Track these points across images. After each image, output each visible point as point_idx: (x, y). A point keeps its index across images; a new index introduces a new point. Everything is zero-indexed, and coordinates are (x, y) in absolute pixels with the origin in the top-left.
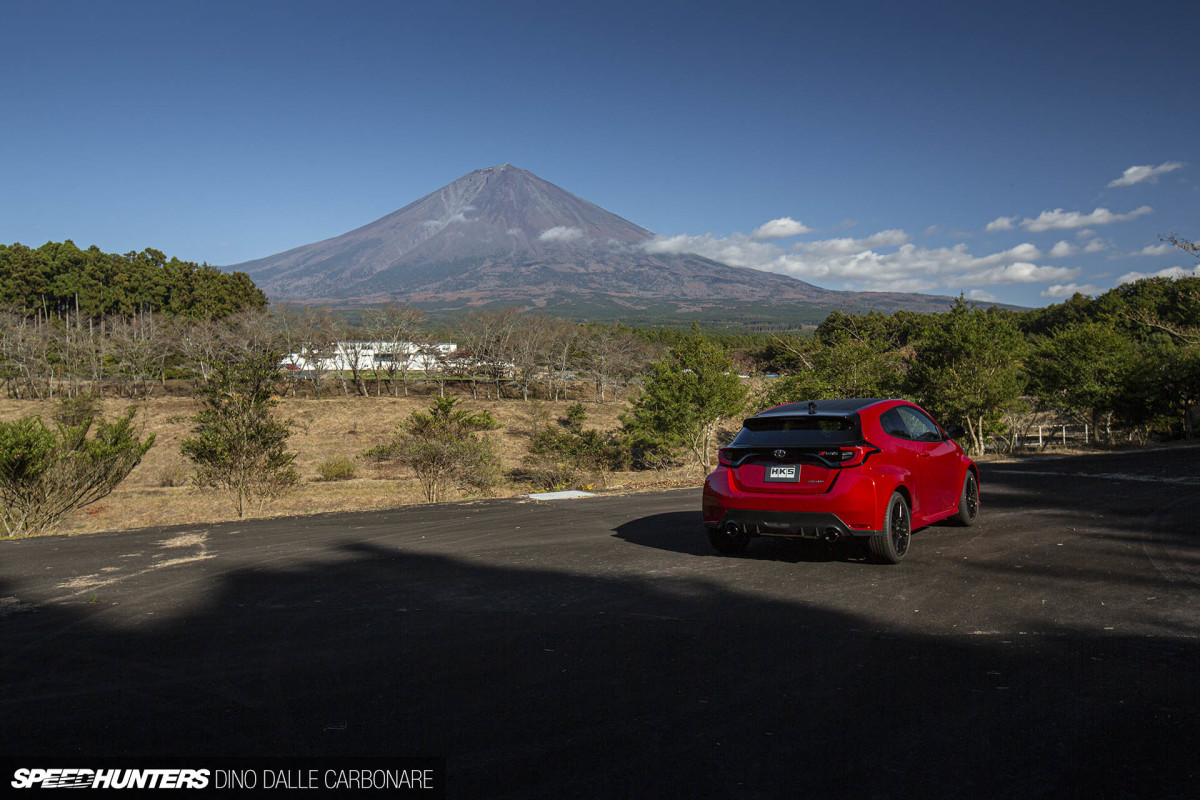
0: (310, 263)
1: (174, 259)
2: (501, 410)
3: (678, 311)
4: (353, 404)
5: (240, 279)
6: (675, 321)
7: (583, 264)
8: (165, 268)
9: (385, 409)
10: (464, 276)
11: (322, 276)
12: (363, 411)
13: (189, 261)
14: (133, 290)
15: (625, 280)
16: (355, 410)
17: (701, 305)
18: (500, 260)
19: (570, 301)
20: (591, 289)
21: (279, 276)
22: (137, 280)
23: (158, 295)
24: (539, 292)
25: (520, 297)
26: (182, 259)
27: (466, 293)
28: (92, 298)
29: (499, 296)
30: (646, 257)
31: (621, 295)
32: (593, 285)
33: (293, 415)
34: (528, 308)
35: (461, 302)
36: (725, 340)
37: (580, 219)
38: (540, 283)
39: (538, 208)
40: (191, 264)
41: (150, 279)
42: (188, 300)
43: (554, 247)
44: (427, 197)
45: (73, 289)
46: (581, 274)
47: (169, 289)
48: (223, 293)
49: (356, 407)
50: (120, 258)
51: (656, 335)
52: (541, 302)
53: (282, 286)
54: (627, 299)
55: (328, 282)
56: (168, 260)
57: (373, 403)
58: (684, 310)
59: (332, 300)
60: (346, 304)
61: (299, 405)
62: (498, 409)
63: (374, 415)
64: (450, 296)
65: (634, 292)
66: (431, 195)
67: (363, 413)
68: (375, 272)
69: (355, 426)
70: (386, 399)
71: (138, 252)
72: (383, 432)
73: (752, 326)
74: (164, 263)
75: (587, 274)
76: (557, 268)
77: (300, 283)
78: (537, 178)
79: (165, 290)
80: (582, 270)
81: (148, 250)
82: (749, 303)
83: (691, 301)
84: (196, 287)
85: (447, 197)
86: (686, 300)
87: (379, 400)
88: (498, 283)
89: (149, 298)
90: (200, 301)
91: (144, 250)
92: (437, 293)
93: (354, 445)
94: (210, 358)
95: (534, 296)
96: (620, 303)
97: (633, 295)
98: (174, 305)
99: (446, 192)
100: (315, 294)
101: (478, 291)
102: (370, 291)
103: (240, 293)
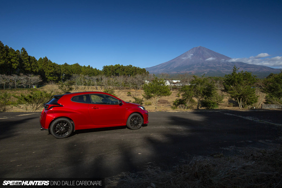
0: (163, 66)
1: (134, 66)
5: (144, 69)
7: (215, 65)
10: (191, 68)
14: (127, 72)
15: (224, 68)
18: (198, 65)
19: (212, 72)
20: (217, 70)
21: (157, 69)
22: (128, 70)
23: (131, 72)
25: (202, 72)
26: (135, 66)
27: (191, 71)
28: (121, 73)
29: (198, 72)
30: (229, 63)
32: (217, 69)
34: (203, 74)
35: (190, 73)
38: (206, 69)
39: (206, 54)
41: (130, 70)
42: (135, 73)
43: (209, 62)
44: (184, 54)
45: (118, 72)
46: (215, 67)
47: (133, 71)
50: (126, 67)
52: (206, 73)
53: (158, 71)
54: (225, 72)
56: (133, 67)
59: (166, 73)
60: (169, 74)
64: (188, 72)
65: (226, 70)
68: (174, 68)
71: (128, 65)
76: (209, 66)
77: (161, 70)
78: (206, 48)
80: (215, 66)
81: (130, 65)
84: (137, 71)
88: (197, 69)
89: (129, 73)
90: (137, 73)
92: (186, 71)
94: (131, 83)
95: (205, 72)
96: (223, 72)
97: (226, 71)
98: (133, 74)
99: (188, 52)
100: (163, 72)
101: (193, 71)
102: (173, 71)
103: (144, 72)
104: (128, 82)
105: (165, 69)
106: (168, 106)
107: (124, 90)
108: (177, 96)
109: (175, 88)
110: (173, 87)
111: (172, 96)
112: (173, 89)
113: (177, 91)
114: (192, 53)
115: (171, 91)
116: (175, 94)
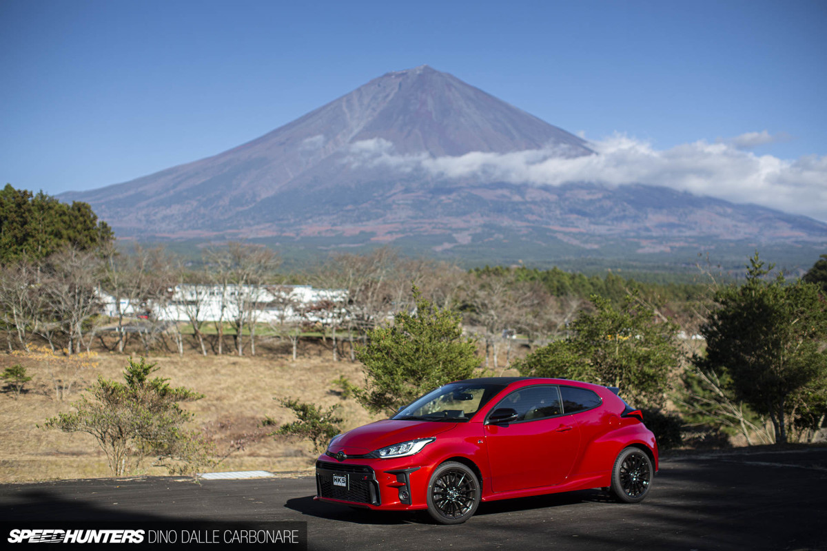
0: (181, 187)
3: (640, 251)
4: (185, 365)
5: (79, 210)
6: (634, 264)
7: (519, 190)
9: (223, 371)
10: (369, 203)
11: (195, 204)
12: (196, 373)
16: (188, 371)
17: (671, 244)
18: (415, 185)
19: (501, 236)
20: (528, 221)
21: (143, 204)
24: (462, 225)
25: (438, 232)
27: (369, 226)
29: (411, 229)
31: (566, 230)
32: (531, 217)
33: (114, 375)
34: (447, 246)
35: (365, 237)
38: (465, 213)
42: (19, 235)
44: (324, 107)
46: (517, 203)
47: (1, 221)
48: (60, 226)
49: (189, 367)
52: (464, 239)
53: (147, 215)
54: (574, 235)
55: (202, 210)
57: (210, 362)
58: (648, 250)
59: (205, 234)
60: (223, 238)
63: (210, 378)
64: (350, 229)
66: (329, 105)
67: (197, 375)
68: (258, 200)
70: (226, 359)
72: (218, 399)
73: (735, 271)
75: (525, 203)
76: (485, 195)
77: (168, 212)
80: (518, 198)
82: (731, 241)
83: (656, 238)
84: (29, 219)
85: (350, 106)
86: (651, 238)
87: (217, 359)
88: (411, 213)
90: (33, 236)
92: (334, 225)
94: (24, 305)
95: (456, 230)
96: (565, 239)
97: (583, 230)
99: (348, 101)
100: (185, 226)
101: (385, 223)
102: (252, 222)
103: (79, 226)
106: (286, 456)
108: (333, 392)
109: (316, 341)
110: (303, 335)
111: (303, 391)
112: (302, 343)
113: (331, 363)
114: (374, 109)
115: (294, 360)
116: (323, 382)
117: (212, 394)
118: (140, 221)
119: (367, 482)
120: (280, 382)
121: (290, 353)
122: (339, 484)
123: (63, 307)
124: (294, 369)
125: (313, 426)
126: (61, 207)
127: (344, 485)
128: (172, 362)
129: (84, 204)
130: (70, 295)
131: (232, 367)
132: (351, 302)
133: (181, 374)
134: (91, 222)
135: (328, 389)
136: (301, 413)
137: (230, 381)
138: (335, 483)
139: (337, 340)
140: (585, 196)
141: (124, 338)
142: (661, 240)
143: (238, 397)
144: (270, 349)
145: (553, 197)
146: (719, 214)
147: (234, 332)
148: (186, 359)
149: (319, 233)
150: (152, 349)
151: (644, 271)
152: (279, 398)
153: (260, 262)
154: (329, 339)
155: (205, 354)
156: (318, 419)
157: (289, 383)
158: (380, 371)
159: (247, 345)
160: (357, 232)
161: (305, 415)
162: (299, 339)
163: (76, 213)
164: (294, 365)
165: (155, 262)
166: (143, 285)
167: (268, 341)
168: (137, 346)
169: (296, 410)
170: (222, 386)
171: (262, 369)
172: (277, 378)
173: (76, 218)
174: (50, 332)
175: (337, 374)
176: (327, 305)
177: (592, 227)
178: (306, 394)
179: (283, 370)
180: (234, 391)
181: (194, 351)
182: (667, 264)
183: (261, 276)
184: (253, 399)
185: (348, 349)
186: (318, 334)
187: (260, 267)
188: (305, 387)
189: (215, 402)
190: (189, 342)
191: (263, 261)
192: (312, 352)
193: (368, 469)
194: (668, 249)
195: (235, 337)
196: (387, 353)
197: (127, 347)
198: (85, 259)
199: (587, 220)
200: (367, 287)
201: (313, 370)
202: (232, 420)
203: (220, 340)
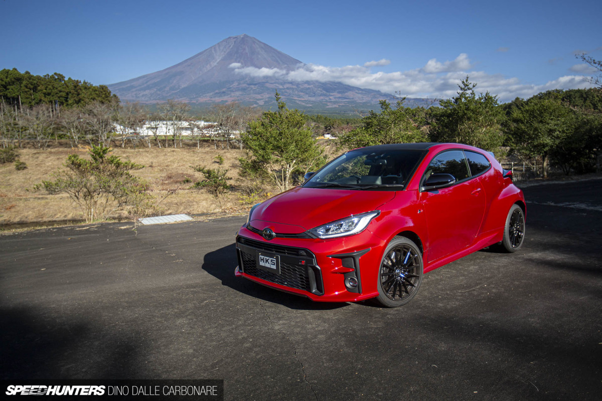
0: (149, 83)
1: (70, 79)
2: (228, 155)
3: (327, 107)
4: (152, 152)
5: (103, 89)
6: (325, 112)
7: (281, 84)
8: (65, 83)
9: (168, 154)
10: (224, 89)
12: (157, 155)
13: (76, 80)
14: (49, 94)
15: (302, 92)
16: (153, 155)
17: (339, 104)
18: (242, 82)
20: (286, 96)
21: (134, 90)
22: (50, 89)
23: (61, 96)
24: (260, 97)
25: (251, 100)
26: (73, 79)
27: (225, 98)
29: (241, 99)
31: (300, 99)
32: (287, 94)
34: (255, 105)
35: (223, 102)
36: (348, 121)
37: (280, 62)
38: (261, 93)
39: (259, 56)
40: (77, 81)
41: (57, 89)
42: (77, 100)
44: (205, 51)
45: (17, 93)
46: (281, 89)
47: (67, 94)
48: (95, 96)
49: (153, 153)
50: (41, 78)
51: (315, 118)
52: (261, 103)
53: (136, 94)
54: (303, 101)
55: (158, 92)
56: (66, 79)
57: (163, 151)
58: (330, 107)
59: (160, 102)
61: (124, 152)
62: (227, 154)
63: (163, 157)
64: (218, 100)
65: (306, 98)
66: (207, 50)
67: (157, 156)
68: (181, 88)
69: (152, 163)
70: (169, 149)
71: (50, 75)
72: (167, 166)
74: (64, 81)
75: (284, 89)
76: (269, 86)
77: (144, 93)
78: (260, 42)
79: (65, 94)
80: (281, 87)
81: (55, 74)
82: (361, 103)
83: (333, 102)
84: (81, 93)
85: (215, 50)
86: (331, 102)
87: (166, 150)
88: (241, 93)
89: (56, 99)
90: (83, 100)
91: (53, 74)
92: (211, 98)
93: (151, 173)
94: (77, 128)
95: (258, 100)
96: (300, 103)
98: (70, 102)
99: (215, 48)
100: (152, 98)
101: (231, 97)
102: (179, 97)
103: (103, 96)
104: (64, 124)
105: (155, 90)
107: (53, 150)
108: (215, 162)
109: (207, 141)
110: (201, 139)
111: (203, 162)
112: (201, 142)
113: (214, 150)
114: (225, 52)
115: (198, 149)
116: (211, 158)
117: (164, 164)
118: (133, 97)
119: (306, 267)
120: (193, 158)
121: (197, 146)
122: (267, 265)
123: (95, 128)
124: (199, 153)
125: (215, 183)
126: (94, 87)
127: (274, 267)
128: (146, 151)
129: (105, 86)
130: (98, 123)
131: (172, 153)
132: (221, 125)
133: (150, 156)
134: (109, 94)
135: (213, 161)
136: (207, 175)
137: (172, 159)
138: (262, 263)
139: (216, 140)
140: (306, 86)
141: (125, 142)
142: (335, 103)
143: (175, 165)
144: (188, 145)
145: (294, 87)
146: (356, 93)
147: (173, 139)
148: (152, 150)
149: (206, 101)
150: (137, 146)
151: (329, 114)
152: (193, 166)
153: (182, 108)
154: (213, 140)
155: (160, 147)
156: (218, 178)
157: (197, 159)
158: (257, 148)
159: (178, 144)
160: (220, 100)
161: (210, 176)
162: (200, 141)
163: (102, 90)
164: (199, 151)
165: (136, 109)
166: (131, 119)
167: (187, 141)
168: (130, 145)
169: (204, 173)
170: (169, 160)
171: (185, 153)
172: (192, 157)
173: (102, 92)
174: (90, 140)
175: (216, 154)
176: (211, 127)
177: (310, 98)
178: (205, 163)
179: (194, 153)
180: (174, 162)
181: (155, 146)
182: (337, 112)
183: (182, 114)
184: (182, 166)
185: (221, 144)
186: (209, 138)
187: (182, 110)
188: (204, 160)
189: (166, 168)
190: (153, 143)
191: (183, 107)
192: (206, 146)
193: (306, 252)
194: (338, 106)
195: (173, 140)
196: (261, 136)
197: (127, 145)
198: (103, 107)
199: (307, 95)
200: (228, 118)
201: (207, 153)
202: (173, 174)
203: (167, 142)
